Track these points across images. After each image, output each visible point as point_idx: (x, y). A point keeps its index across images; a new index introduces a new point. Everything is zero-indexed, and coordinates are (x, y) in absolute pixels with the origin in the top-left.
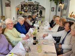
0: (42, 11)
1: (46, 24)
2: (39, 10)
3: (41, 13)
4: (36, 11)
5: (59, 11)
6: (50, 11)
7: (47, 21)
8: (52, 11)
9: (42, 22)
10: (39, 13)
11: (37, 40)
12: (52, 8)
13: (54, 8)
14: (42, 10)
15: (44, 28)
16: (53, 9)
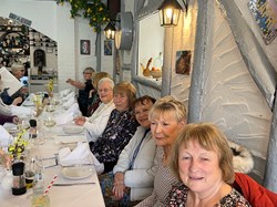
0: (43, 52)
1: (65, 104)
2: (32, 50)
3: (40, 58)
4: (18, 50)
5: (108, 53)
6: (76, 55)
7: (66, 92)
8: (82, 53)
9: (46, 96)
10: (31, 59)
11: (31, 175)
12: (82, 41)
13: (88, 42)
14: (43, 48)
15: (57, 119)
16: (84, 48)
